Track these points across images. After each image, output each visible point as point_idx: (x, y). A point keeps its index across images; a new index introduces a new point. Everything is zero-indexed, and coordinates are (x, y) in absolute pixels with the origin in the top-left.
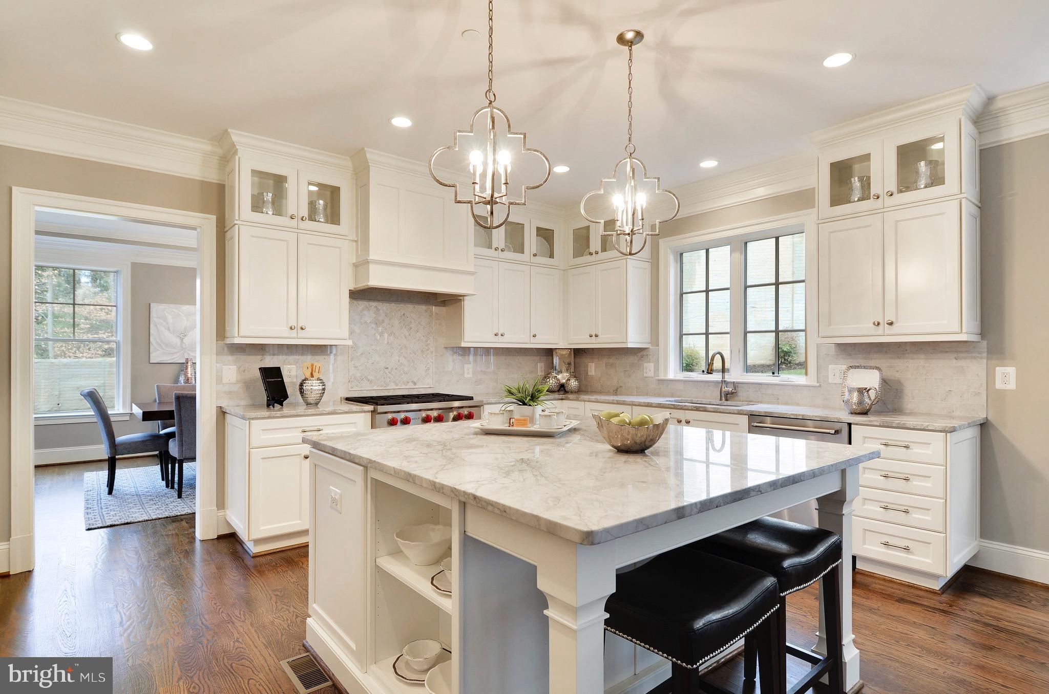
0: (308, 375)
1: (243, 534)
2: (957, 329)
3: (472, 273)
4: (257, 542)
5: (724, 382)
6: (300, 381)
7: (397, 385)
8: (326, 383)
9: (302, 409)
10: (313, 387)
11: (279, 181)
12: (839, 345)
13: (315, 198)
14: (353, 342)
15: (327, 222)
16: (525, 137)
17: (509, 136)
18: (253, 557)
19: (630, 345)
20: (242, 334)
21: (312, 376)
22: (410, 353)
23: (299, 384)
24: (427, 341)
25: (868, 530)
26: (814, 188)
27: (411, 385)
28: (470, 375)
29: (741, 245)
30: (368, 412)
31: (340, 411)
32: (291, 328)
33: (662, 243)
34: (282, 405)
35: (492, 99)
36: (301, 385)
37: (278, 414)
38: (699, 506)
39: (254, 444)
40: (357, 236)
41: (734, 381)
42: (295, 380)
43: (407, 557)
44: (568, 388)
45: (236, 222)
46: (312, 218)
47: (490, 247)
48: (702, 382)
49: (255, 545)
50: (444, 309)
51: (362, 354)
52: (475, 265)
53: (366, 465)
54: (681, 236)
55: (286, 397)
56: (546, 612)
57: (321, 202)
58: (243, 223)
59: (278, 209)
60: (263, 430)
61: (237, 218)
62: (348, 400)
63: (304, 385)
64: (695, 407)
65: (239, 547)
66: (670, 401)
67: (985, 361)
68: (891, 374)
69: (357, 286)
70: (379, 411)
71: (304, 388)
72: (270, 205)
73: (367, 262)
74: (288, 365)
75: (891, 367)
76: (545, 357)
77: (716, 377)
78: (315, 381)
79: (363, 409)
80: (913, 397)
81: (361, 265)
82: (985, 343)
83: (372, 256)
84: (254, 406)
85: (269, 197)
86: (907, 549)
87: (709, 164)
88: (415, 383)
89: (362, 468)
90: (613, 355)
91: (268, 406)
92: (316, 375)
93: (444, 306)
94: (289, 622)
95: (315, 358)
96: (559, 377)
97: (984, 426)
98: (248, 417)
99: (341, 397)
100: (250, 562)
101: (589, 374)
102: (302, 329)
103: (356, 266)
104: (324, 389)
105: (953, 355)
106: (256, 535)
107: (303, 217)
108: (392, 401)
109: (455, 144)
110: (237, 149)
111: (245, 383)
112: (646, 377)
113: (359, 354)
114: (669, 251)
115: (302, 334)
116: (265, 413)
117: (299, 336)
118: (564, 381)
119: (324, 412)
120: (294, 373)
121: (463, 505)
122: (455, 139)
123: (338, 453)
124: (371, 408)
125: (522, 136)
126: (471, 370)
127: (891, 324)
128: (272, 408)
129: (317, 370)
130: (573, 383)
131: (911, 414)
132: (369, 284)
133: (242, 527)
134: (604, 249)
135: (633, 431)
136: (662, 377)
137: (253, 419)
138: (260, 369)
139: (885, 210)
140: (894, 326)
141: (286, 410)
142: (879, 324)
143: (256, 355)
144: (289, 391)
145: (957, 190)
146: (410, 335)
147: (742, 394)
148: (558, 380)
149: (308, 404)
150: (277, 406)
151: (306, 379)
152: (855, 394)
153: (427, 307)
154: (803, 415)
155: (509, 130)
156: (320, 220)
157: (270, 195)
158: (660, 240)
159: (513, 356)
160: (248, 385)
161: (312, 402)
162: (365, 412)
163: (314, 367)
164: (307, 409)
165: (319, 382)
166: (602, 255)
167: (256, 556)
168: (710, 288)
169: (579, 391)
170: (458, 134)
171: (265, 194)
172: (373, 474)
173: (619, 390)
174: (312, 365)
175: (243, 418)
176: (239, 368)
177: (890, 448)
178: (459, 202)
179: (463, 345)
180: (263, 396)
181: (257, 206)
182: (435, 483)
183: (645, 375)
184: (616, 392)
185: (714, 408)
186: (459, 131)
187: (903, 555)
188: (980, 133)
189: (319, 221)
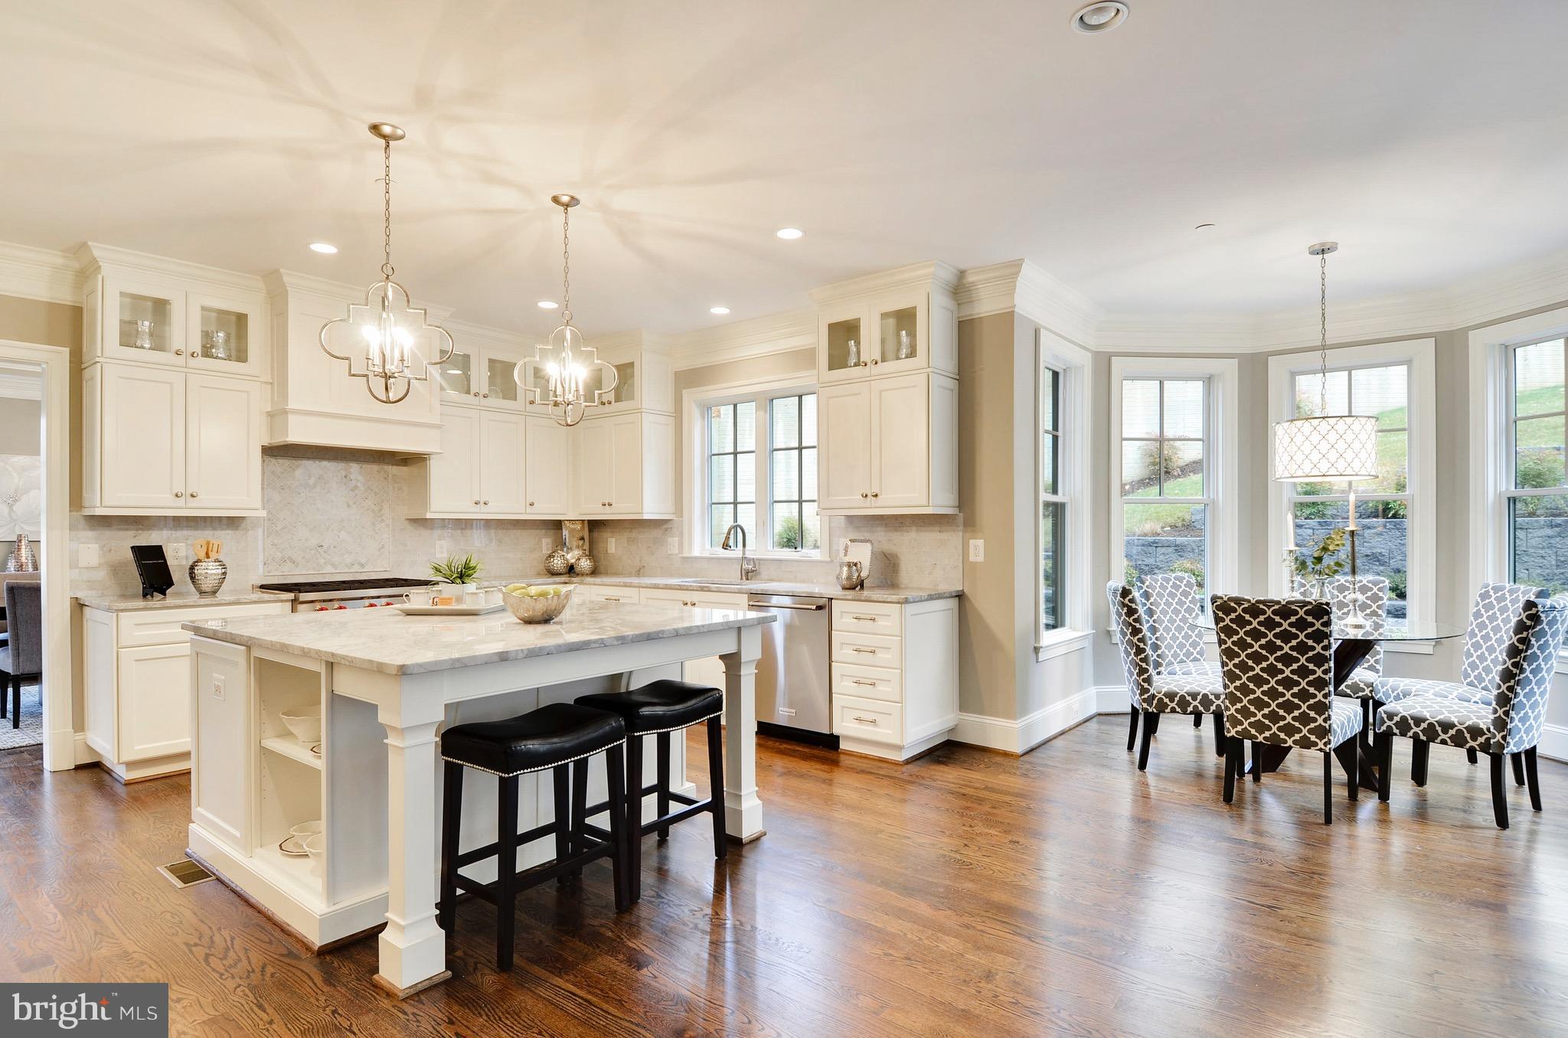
0: (202, 555)
1: (110, 759)
2: (925, 503)
3: (438, 427)
4: (131, 765)
5: (744, 558)
6: (191, 563)
7: (336, 568)
8: (227, 566)
9: (195, 597)
10: (209, 571)
11: (160, 308)
12: (849, 517)
13: (212, 328)
14: (269, 512)
15: (229, 358)
16: (425, 313)
17: (408, 310)
18: (125, 785)
19: (646, 517)
20: (106, 502)
21: (208, 557)
22: (356, 527)
23: (189, 567)
24: (381, 510)
25: (846, 707)
26: (815, 348)
27: (356, 568)
29: (767, 402)
30: (287, 601)
31: (245, 601)
32: (177, 495)
33: (686, 394)
34: (165, 595)
35: (390, 272)
36: (192, 568)
37: (158, 604)
38: (525, 652)
39: (122, 643)
40: (273, 378)
41: (754, 557)
42: (184, 563)
43: (295, 736)
44: (578, 569)
45: (97, 359)
46: (207, 352)
47: (468, 392)
48: (725, 559)
49: (127, 770)
50: (405, 469)
51: (283, 528)
52: (441, 414)
53: (248, 644)
54: (705, 388)
55: (170, 583)
56: (385, 741)
57: (221, 334)
58: (108, 360)
59: (159, 343)
60: (136, 625)
61: (99, 354)
62: (263, 588)
63: (196, 568)
64: (700, 587)
65: (106, 777)
66: (686, 582)
67: (961, 533)
68: (887, 547)
69: (273, 441)
70: (301, 600)
71: (196, 571)
72: (147, 337)
73: (285, 412)
74: (174, 543)
75: (890, 540)
76: (553, 531)
77: (736, 553)
78: (211, 563)
79: (278, 598)
80: (908, 572)
81: (277, 415)
82: (961, 514)
83: (292, 405)
84: (124, 597)
85: (145, 326)
86: (874, 722)
87: (720, 311)
88: (362, 566)
89: (243, 648)
90: (635, 528)
91: (145, 595)
92: (213, 555)
93: (405, 466)
94: (170, 837)
95: (214, 534)
96: (568, 557)
97: (960, 596)
98: (116, 608)
99: (253, 585)
100: (121, 791)
101: (609, 551)
102: (192, 496)
103: (271, 415)
104: (224, 573)
105: (937, 528)
106: (126, 758)
107: (194, 353)
108: (326, 588)
109: (349, 316)
110: (100, 267)
111: (112, 566)
112: (670, 555)
113: (278, 529)
114: (693, 404)
115: (193, 503)
116: (141, 603)
117: (190, 505)
118: (573, 561)
119: (223, 602)
120: (183, 553)
121: (331, 665)
122: (349, 311)
123: (220, 635)
124: (291, 596)
125: (423, 312)
126: (445, 549)
127: (876, 496)
128: (151, 598)
129: (215, 549)
130: (585, 564)
131: (906, 588)
132: (287, 440)
133: (108, 747)
134: (618, 399)
135: (532, 603)
136: (686, 555)
137: (122, 611)
138: (132, 548)
139: (872, 378)
140: (879, 497)
141: (170, 600)
142: (866, 496)
143: (127, 529)
144: (175, 577)
145: (925, 365)
146: (355, 503)
147: (764, 573)
148: (567, 560)
149: (202, 593)
150: (158, 596)
151: (199, 561)
152: (845, 569)
153: (380, 467)
154: (792, 592)
155: (408, 305)
156: (220, 355)
157: (147, 323)
158: (684, 391)
159: (507, 529)
160: (116, 569)
161: (207, 590)
162: (282, 601)
163: (211, 545)
164: (200, 598)
165: (217, 564)
166: (616, 406)
167: (128, 784)
168: (738, 450)
169: (594, 572)
170: (351, 306)
171: (140, 323)
172: (257, 653)
173: (641, 571)
174: (208, 543)
175: (109, 610)
176: (102, 548)
177: (861, 621)
178: (354, 375)
179: (429, 516)
180: (138, 584)
181: (128, 337)
182: (304, 648)
183: (669, 552)
184: (639, 573)
185: (717, 587)
186: (353, 304)
187: (870, 728)
188: (959, 304)
189: (217, 358)
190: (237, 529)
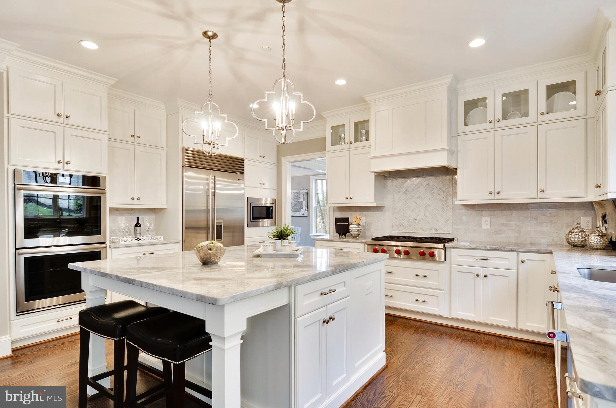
7: (423, 230)
20: (328, 202)
21: (355, 222)
22: (433, 209)
24: (446, 201)
27: (433, 231)
28: (488, 226)
32: (346, 198)
34: (346, 236)
51: (400, 211)
55: (348, 232)
57: (364, 131)
58: (328, 152)
72: (343, 140)
85: (342, 136)
88: (437, 230)
91: (339, 236)
92: (358, 222)
102: (351, 198)
107: (351, 142)
113: (398, 211)
115: (352, 201)
116: (338, 239)
119: (343, 241)
126: (488, 223)
128: (341, 237)
138: (336, 218)
146: (433, 197)
153: (447, 177)
156: (363, 140)
179: (458, 203)
190: (382, 211)
